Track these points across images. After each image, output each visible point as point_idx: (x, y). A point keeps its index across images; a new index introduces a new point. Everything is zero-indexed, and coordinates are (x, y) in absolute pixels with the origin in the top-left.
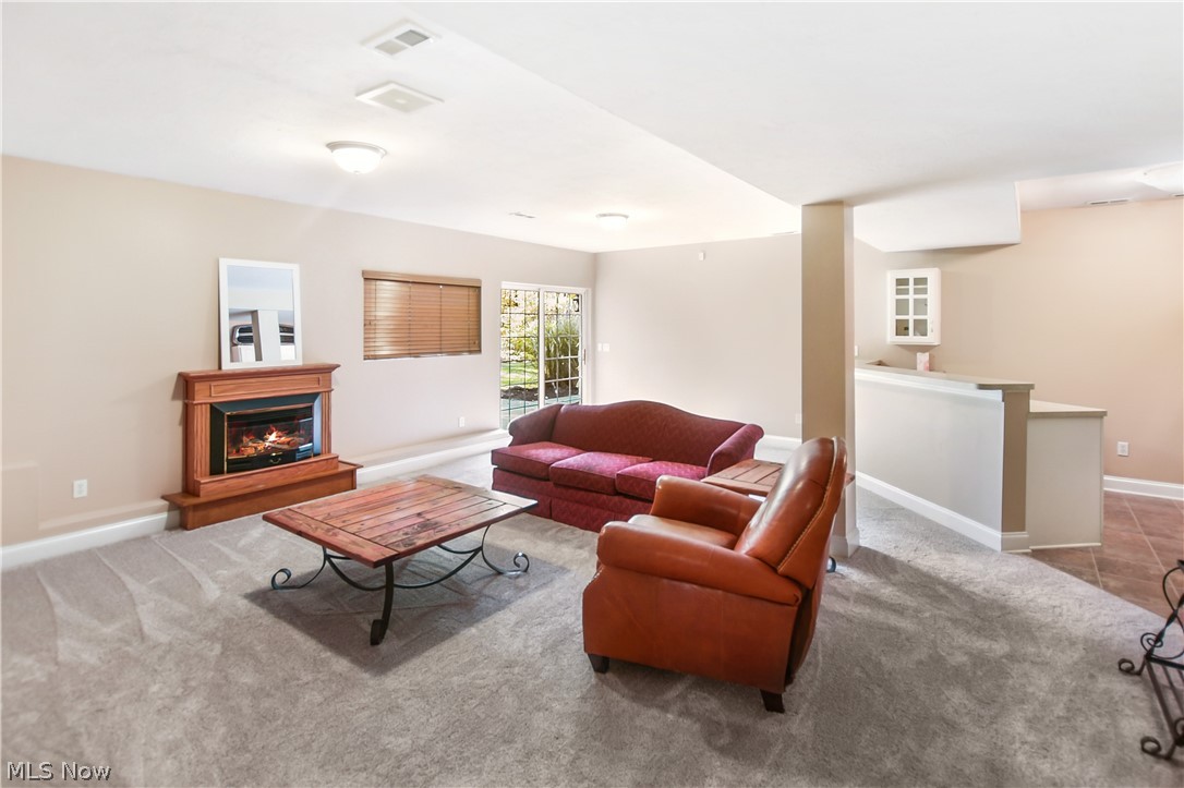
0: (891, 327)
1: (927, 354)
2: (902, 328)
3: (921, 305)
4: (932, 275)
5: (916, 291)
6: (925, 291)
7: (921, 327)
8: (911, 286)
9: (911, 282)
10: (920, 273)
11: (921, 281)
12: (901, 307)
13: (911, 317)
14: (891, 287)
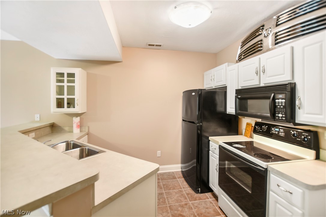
0: (54, 103)
1: (79, 118)
2: (60, 104)
3: (71, 90)
4: (77, 71)
5: (69, 81)
6: (73, 82)
7: (71, 103)
8: (66, 78)
9: (66, 75)
10: (71, 70)
11: (71, 75)
12: (60, 90)
13: (66, 97)
14: (53, 78)
